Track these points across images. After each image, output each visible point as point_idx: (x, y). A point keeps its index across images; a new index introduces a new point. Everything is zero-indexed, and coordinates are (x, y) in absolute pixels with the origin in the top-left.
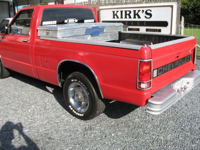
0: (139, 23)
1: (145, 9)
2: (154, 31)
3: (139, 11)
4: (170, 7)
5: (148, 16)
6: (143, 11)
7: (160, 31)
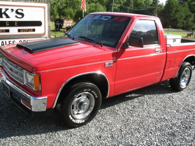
0: (7, 23)
1: (15, 9)
2: (28, 31)
3: (7, 9)
4: (42, 8)
5: (20, 16)
6: (12, 10)
7: (34, 30)
